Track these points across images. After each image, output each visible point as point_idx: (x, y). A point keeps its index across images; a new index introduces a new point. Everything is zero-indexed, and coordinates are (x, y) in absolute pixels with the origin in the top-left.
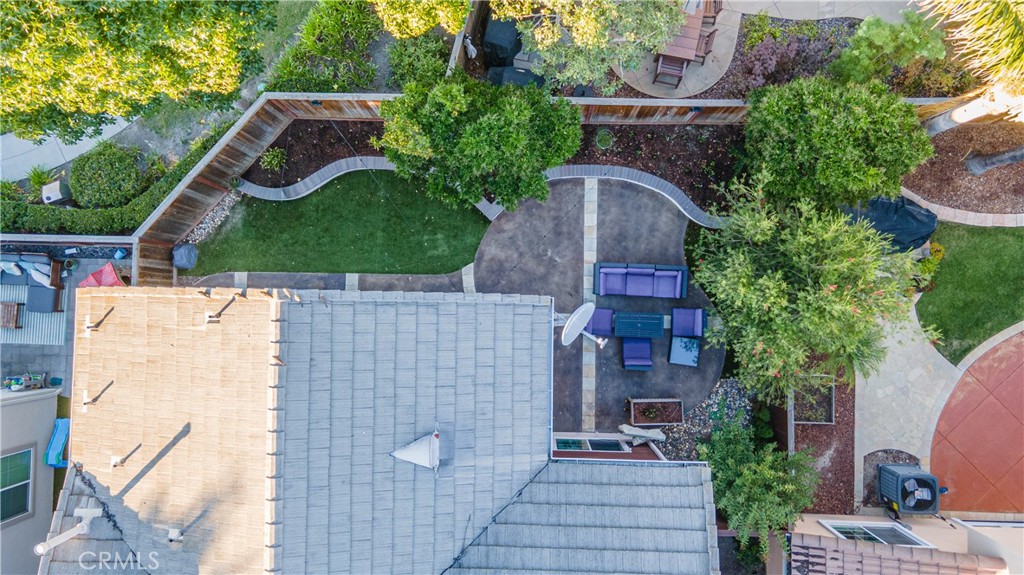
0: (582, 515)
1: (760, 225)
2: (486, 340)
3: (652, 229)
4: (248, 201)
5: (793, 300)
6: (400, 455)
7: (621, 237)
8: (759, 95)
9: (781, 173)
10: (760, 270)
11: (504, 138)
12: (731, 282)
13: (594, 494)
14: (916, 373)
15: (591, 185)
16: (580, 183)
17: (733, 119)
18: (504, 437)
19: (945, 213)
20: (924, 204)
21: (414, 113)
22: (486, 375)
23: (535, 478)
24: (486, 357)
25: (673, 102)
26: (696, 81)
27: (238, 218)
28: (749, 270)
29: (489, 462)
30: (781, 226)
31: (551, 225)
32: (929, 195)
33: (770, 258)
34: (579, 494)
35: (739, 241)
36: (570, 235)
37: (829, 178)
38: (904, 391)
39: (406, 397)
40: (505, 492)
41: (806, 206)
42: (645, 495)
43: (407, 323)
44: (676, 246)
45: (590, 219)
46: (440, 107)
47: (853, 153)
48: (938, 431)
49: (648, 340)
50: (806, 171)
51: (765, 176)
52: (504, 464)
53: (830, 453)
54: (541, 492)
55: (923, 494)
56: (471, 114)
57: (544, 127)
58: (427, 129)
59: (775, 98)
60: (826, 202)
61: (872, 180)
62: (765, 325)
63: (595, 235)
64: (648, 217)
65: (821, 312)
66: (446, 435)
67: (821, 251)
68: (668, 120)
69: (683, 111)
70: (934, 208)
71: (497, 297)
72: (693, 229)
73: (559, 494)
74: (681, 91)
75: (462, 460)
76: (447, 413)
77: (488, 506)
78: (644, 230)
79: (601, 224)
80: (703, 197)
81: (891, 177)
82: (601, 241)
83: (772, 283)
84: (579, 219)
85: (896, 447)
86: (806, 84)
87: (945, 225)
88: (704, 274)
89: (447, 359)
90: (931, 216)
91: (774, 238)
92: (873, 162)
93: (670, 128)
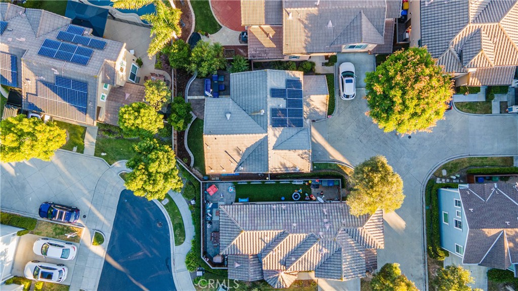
0: (238, 93)
1: (194, 66)
2: (212, 108)
3: (197, 85)
4: (194, 166)
5: (206, 61)
6: (228, 119)
7: (199, 91)
8: (172, 67)
9: (185, 63)
10: (201, 66)
11: (180, 108)
12: (204, 71)
13: (235, 91)
14: (224, 34)
15: (189, 97)
16: (189, 100)
17: (175, 71)
18: (227, 105)
19: (193, 30)
20: (191, 34)
21: (176, 123)
22: (217, 108)
23: (233, 100)
24: (214, 108)
25: (173, 82)
26: (168, 78)
27: (197, 168)
28: (201, 68)
29: (230, 107)
30: (194, 63)
31: (197, 105)
32: (189, 33)
33: (199, 65)
34: (235, 93)
35: (197, 69)
36: (199, 101)
37: (186, 55)
38: (228, 36)
39: (220, 118)
40: (235, 104)
41: (190, 59)
42: (235, 83)
43: (209, 119)
44: (201, 81)
45: (196, 97)
46: (175, 118)
47: (181, 52)
48: (235, 30)
49: (219, 85)
50: (185, 59)
51: (186, 65)
52: (231, 105)
53: (240, 50)
54: (235, 99)
55: (245, 34)
56: (177, 113)
57: (178, 102)
58: (179, 120)
59: (172, 64)
60: (190, 55)
61: (186, 49)
62: (211, 65)
63: (199, 97)
64: (195, 86)
65: (207, 56)
66: (226, 113)
67: (197, 56)
68: (176, 83)
69: (174, 80)
70: (192, 32)
71: (205, 107)
72: (197, 77)
73: (235, 96)
74: (170, 80)
75: (230, 110)
76: (223, 113)
77: (237, 107)
78: (197, 87)
79: (197, 95)
80: (191, 76)
81: (185, 45)
82: (200, 95)
83: (203, 64)
84: (196, 100)
85: (238, 38)
86: (170, 59)
87: (195, 30)
88: (203, 75)
89: (214, 113)
90: (193, 33)
91: (196, 64)
92: (183, 49)
93: (177, 82)
